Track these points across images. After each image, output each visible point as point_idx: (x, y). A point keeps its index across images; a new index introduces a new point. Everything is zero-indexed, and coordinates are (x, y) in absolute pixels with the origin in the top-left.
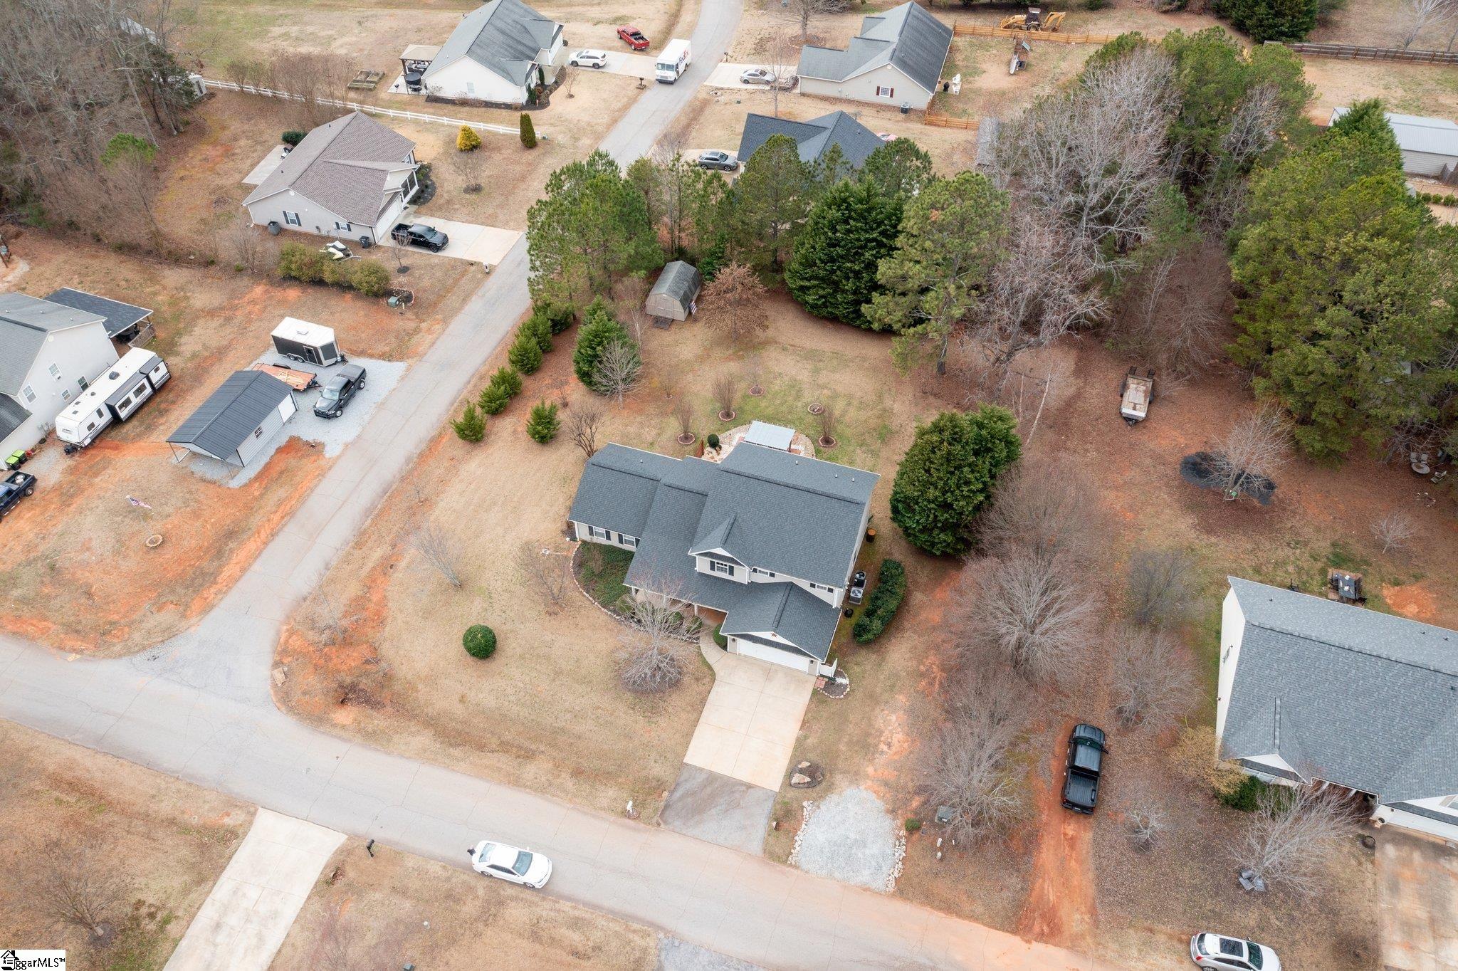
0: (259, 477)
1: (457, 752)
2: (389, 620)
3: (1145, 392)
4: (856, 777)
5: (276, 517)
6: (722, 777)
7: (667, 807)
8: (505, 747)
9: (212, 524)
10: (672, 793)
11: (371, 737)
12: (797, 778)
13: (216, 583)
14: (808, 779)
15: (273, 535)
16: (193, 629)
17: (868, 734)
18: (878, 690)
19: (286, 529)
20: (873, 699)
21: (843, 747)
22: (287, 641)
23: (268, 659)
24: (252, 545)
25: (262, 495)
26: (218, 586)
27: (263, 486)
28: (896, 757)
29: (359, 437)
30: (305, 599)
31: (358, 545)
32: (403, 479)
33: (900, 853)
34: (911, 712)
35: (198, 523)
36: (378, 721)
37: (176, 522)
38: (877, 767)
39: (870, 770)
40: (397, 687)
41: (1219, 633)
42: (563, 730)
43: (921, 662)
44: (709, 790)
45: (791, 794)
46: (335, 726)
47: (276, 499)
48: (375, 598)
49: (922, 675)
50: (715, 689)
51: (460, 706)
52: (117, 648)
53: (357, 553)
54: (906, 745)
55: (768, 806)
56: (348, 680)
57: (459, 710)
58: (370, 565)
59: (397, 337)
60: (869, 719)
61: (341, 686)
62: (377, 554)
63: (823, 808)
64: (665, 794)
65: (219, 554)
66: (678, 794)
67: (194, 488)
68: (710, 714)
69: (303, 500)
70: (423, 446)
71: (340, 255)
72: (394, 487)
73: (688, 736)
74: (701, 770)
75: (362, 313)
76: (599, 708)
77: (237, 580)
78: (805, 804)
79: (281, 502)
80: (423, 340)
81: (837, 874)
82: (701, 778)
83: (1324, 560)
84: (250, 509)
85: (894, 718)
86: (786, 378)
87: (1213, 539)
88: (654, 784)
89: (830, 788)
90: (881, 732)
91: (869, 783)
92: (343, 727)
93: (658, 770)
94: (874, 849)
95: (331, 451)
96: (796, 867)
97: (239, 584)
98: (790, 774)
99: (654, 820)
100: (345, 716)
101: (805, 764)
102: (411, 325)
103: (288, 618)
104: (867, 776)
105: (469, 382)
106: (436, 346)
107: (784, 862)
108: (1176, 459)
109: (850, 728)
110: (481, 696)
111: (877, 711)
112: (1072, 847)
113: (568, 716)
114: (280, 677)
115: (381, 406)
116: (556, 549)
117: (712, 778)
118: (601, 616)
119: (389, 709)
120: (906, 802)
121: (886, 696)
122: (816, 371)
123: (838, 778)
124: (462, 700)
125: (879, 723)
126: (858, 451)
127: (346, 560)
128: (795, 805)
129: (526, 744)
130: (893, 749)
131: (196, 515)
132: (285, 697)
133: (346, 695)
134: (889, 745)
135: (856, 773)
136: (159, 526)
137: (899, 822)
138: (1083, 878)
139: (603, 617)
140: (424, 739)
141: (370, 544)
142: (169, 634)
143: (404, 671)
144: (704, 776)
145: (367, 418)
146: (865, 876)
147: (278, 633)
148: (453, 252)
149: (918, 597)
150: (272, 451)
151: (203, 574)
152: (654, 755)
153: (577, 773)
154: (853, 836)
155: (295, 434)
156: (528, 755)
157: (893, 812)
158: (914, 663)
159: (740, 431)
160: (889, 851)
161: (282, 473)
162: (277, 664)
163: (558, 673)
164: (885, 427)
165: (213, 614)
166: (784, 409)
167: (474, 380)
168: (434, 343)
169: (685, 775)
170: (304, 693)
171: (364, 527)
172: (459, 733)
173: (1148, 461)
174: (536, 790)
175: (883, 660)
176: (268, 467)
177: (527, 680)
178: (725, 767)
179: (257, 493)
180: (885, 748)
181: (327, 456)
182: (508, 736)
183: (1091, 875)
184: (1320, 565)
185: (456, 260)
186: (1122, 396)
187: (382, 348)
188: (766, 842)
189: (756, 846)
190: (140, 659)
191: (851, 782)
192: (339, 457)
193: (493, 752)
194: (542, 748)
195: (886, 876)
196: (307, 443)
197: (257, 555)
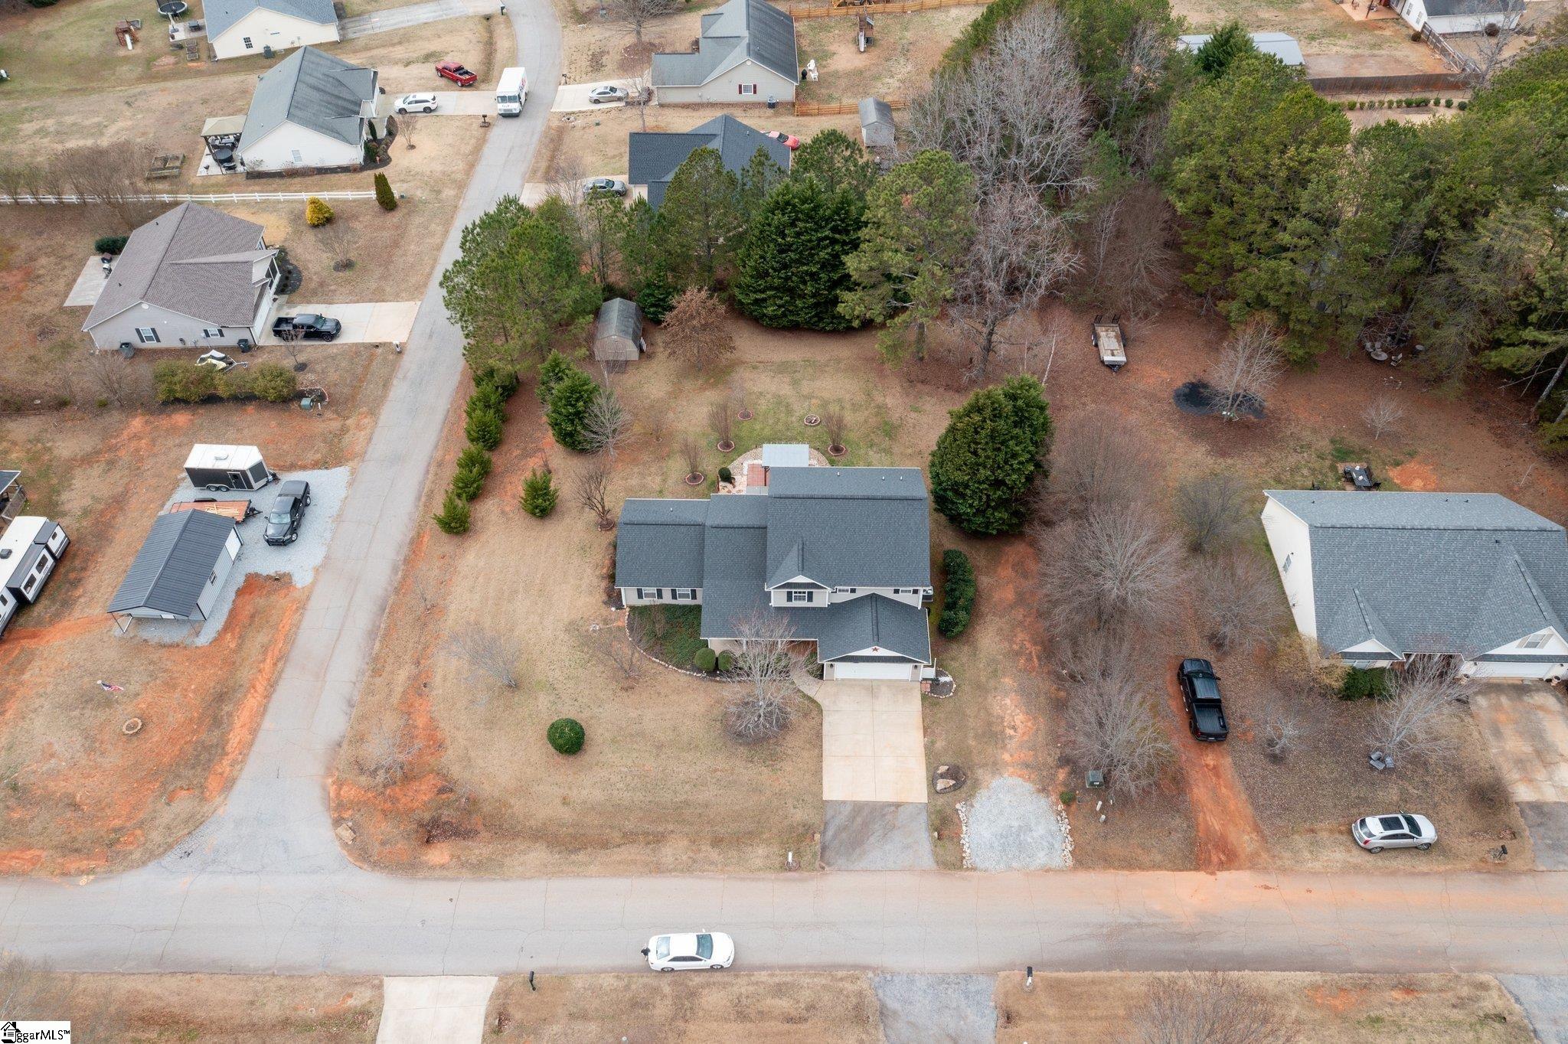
0: (228, 627)
1: (581, 857)
2: (448, 742)
3: (1116, 337)
4: (996, 767)
5: (267, 666)
6: (867, 803)
7: (824, 849)
8: (629, 837)
9: (195, 692)
10: (823, 833)
11: (479, 869)
12: (941, 784)
13: (227, 754)
14: (952, 782)
15: (272, 685)
16: (220, 811)
17: (990, 724)
18: (983, 679)
19: (284, 676)
20: (981, 688)
21: (972, 742)
22: (338, 795)
23: (325, 820)
24: (252, 702)
25: (240, 647)
26: (230, 757)
27: (237, 635)
28: (1026, 738)
29: (327, 557)
30: (340, 745)
31: (376, 672)
32: (397, 591)
33: (1065, 828)
34: (1022, 691)
35: (177, 695)
36: (478, 849)
37: (150, 700)
38: (1012, 753)
39: (1006, 757)
40: (487, 809)
41: (1267, 545)
42: (686, 803)
43: (1011, 641)
44: (859, 820)
45: (941, 801)
46: (433, 868)
47: (258, 646)
48: (421, 722)
49: (1018, 654)
50: (828, 720)
51: (565, 809)
52: (136, 855)
53: (378, 680)
54: (1029, 724)
55: (923, 817)
56: (427, 816)
57: (566, 814)
58: (399, 690)
59: (325, 441)
60: (986, 709)
61: (421, 825)
62: (402, 676)
63: (977, 805)
64: (817, 836)
65: (217, 722)
66: (830, 833)
67: (155, 657)
68: (830, 746)
69: (290, 639)
70: (405, 550)
71: (222, 365)
72: (390, 602)
73: (818, 773)
74: (844, 802)
75: (273, 423)
76: (716, 770)
77: (251, 744)
78: (958, 806)
79: (265, 649)
80: (355, 439)
81: (1014, 864)
82: (847, 811)
83: (1330, 457)
84: (231, 664)
85: (1008, 701)
86: (769, 396)
87: (1230, 461)
88: (801, 830)
89: (976, 785)
90: (1002, 718)
91: (1011, 769)
92: (442, 867)
93: (799, 815)
94: (1040, 831)
95: (302, 579)
96: (974, 869)
97: (255, 748)
98: (932, 781)
99: (817, 863)
100: (439, 854)
101: (943, 769)
102: (335, 425)
103: (329, 771)
104: (1006, 764)
105: (427, 472)
106: (374, 441)
107: (961, 867)
108: (1167, 394)
109: (971, 722)
110: (585, 792)
111: (990, 699)
112: (1218, 776)
113: (687, 787)
114: (347, 835)
115: (339, 518)
116: (606, 621)
117: (858, 808)
118: (680, 678)
119: (484, 834)
120: (1052, 778)
121: (992, 683)
122: (795, 383)
123: (980, 772)
124: (565, 801)
125: (997, 710)
126: (871, 453)
127: (370, 691)
128: (949, 811)
129: (651, 828)
130: (1019, 730)
131: (170, 685)
132: (362, 853)
133: (430, 832)
134: (1014, 728)
135: (995, 763)
136: (130, 709)
137: (1053, 798)
138: (1238, 801)
139: (684, 679)
140: (538, 854)
141: (388, 668)
142: (194, 823)
143: (487, 790)
144: (849, 808)
145: (328, 535)
146: (1041, 858)
147: (324, 788)
148: (350, 336)
149: (984, 581)
150: (232, 596)
151: (207, 748)
152: (790, 802)
153: (717, 842)
154: (1016, 824)
155: (252, 570)
156: (657, 839)
157: (1043, 790)
158: (1006, 644)
159: (745, 459)
160: (1054, 828)
161: (252, 616)
162: (337, 822)
163: (660, 747)
164: (886, 423)
165: (240, 785)
166: (780, 427)
167: (432, 470)
168: (370, 439)
169: (830, 813)
170: (383, 843)
171: (374, 652)
172: (574, 837)
173: (1144, 402)
174: (682, 871)
175: (976, 649)
176: (233, 614)
177: (630, 763)
178: (867, 793)
179: (233, 645)
180: (1012, 732)
181: (299, 586)
182: (629, 826)
183: (1244, 796)
184: (1328, 463)
185: (356, 345)
186: (1096, 345)
187: (311, 456)
188: (935, 854)
189: (927, 860)
190: (169, 859)
191: (993, 773)
192: (313, 584)
193: (619, 846)
194: (671, 827)
195: (1061, 853)
196: (268, 577)
197: (263, 710)
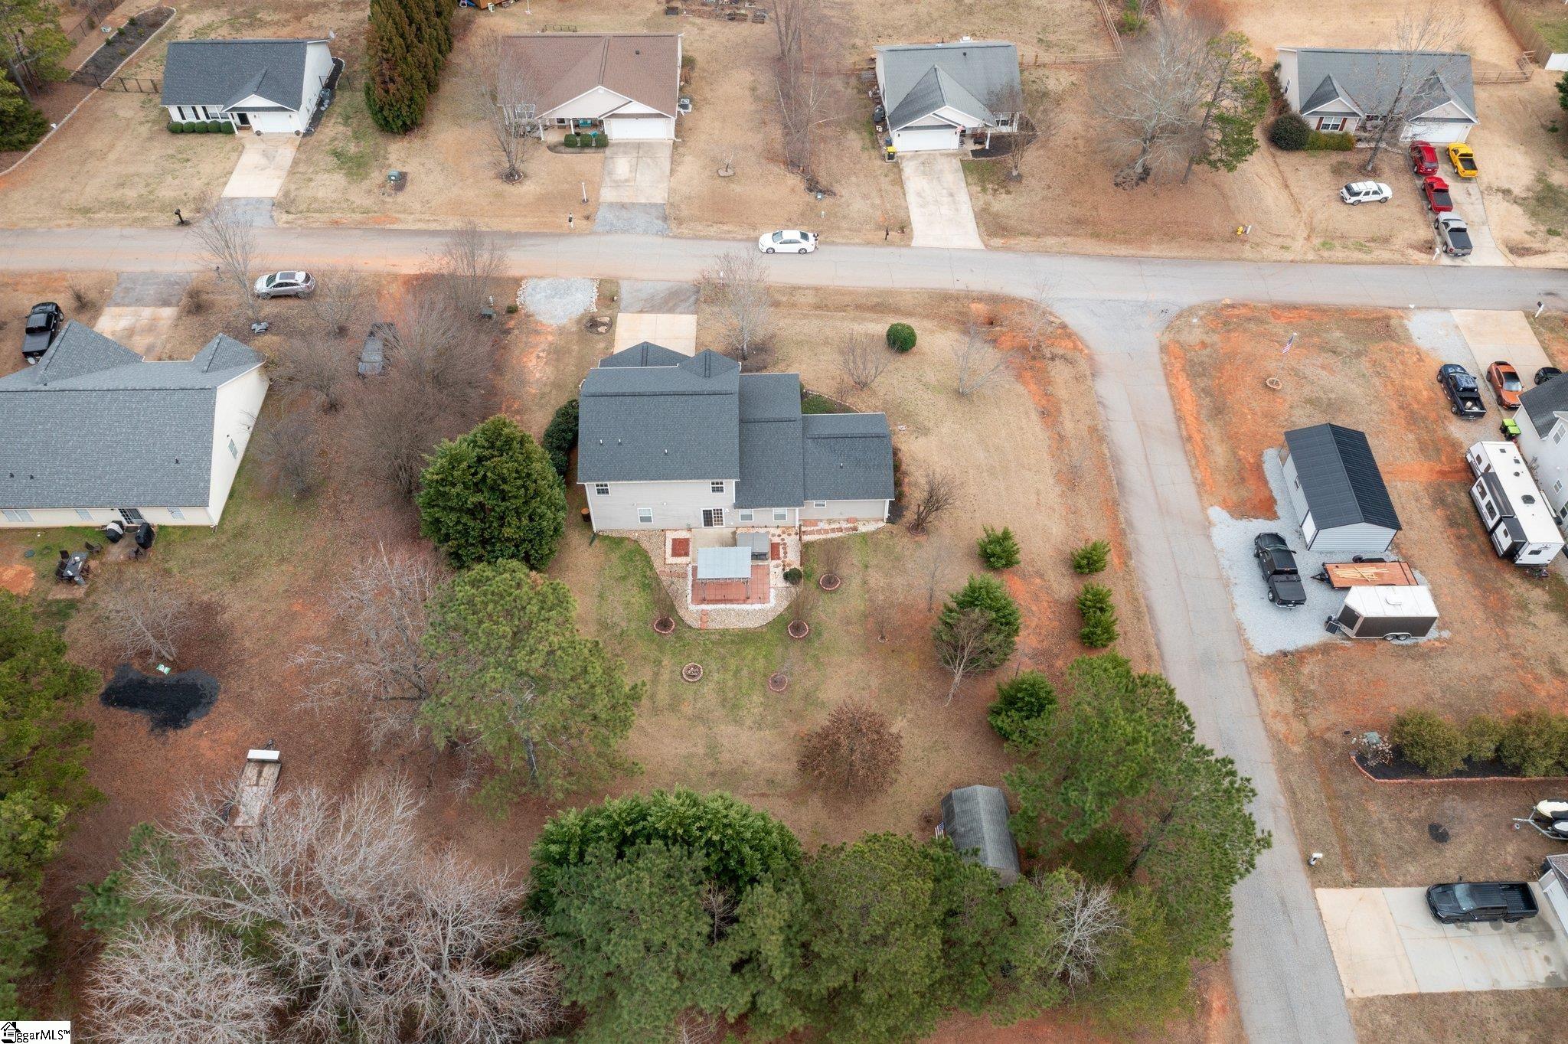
0: (1258, 468)
4: (562, 331)
6: (664, 313)
7: (698, 292)
10: (697, 299)
12: (606, 320)
13: (1182, 370)
14: (598, 321)
15: (1180, 419)
16: (1158, 334)
17: (557, 360)
18: (554, 392)
19: (1174, 425)
20: (557, 383)
21: (575, 348)
22: (1074, 343)
23: (1075, 327)
24: (1189, 408)
25: (1235, 454)
26: (1177, 369)
28: (531, 350)
29: (1209, 537)
30: (1093, 375)
31: (1093, 430)
32: (1116, 503)
33: (520, 298)
34: (523, 383)
38: (544, 342)
44: (671, 305)
45: (608, 313)
48: (1033, 385)
49: (518, 412)
53: (1088, 423)
54: (525, 359)
55: (623, 305)
59: (1313, 693)
63: (582, 309)
64: (701, 298)
66: (693, 299)
74: (681, 313)
78: (596, 309)
82: (680, 309)
85: (538, 376)
89: (579, 320)
91: (549, 330)
93: (715, 308)
95: (1217, 513)
96: (593, 279)
98: (613, 321)
99: (703, 285)
100: (979, 309)
101: (602, 329)
102: (1316, 721)
103: (1091, 358)
104: (552, 334)
107: (601, 280)
108: (223, 705)
109: (572, 361)
111: (552, 377)
114: (1053, 319)
120: (520, 323)
121: (547, 389)
123: (574, 329)
125: (549, 370)
128: (603, 308)
130: (534, 355)
132: (1034, 307)
134: (539, 357)
135: (561, 334)
137: (523, 312)
142: (1173, 328)
144: (678, 311)
145: (1224, 562)
146: (543, 283)
150: (1277, 498)
157: (528, 316)
159: (772, 610)
160: (529, 297)
162: (1065, 326)
166: (733, 663)
169: (692, 309)
178: (663, 317)
180: (541, 354)
181: (1218, 510)
185: (1388, 884)
188: (618, 288)
189: (624, 285)
190: (1174, 310)
191: (564, 328)
192: (1204, 509)
195: (529, 286)
